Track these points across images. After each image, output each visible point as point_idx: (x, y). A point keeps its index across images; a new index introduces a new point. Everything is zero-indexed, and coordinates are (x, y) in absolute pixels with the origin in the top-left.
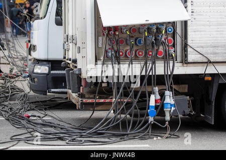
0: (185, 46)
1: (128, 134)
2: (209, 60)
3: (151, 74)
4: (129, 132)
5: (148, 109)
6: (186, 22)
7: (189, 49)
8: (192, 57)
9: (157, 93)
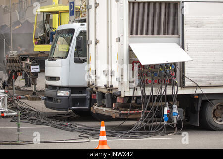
0: (183, 77)
1: (150, 133)
2: (197, 85)
3: (164, 94)
4: (151, 131)
5: (163, 116)
6: (183, 63)
7: (186, 79)
8: (187, 83)
9: (168, 107)
